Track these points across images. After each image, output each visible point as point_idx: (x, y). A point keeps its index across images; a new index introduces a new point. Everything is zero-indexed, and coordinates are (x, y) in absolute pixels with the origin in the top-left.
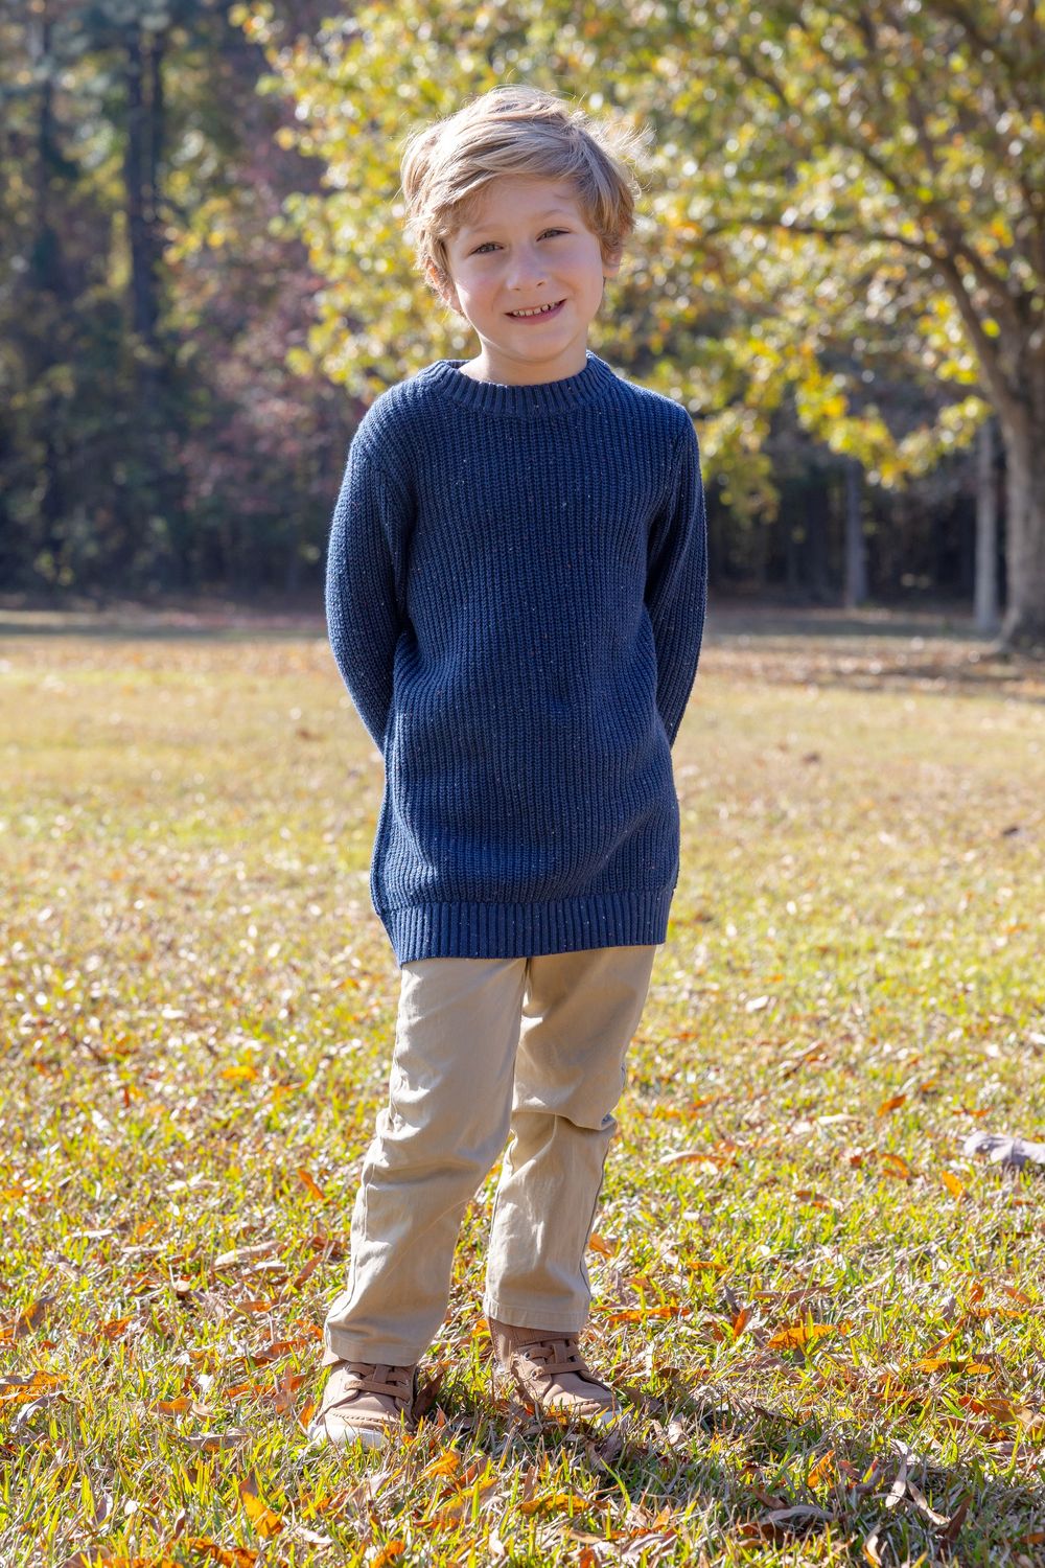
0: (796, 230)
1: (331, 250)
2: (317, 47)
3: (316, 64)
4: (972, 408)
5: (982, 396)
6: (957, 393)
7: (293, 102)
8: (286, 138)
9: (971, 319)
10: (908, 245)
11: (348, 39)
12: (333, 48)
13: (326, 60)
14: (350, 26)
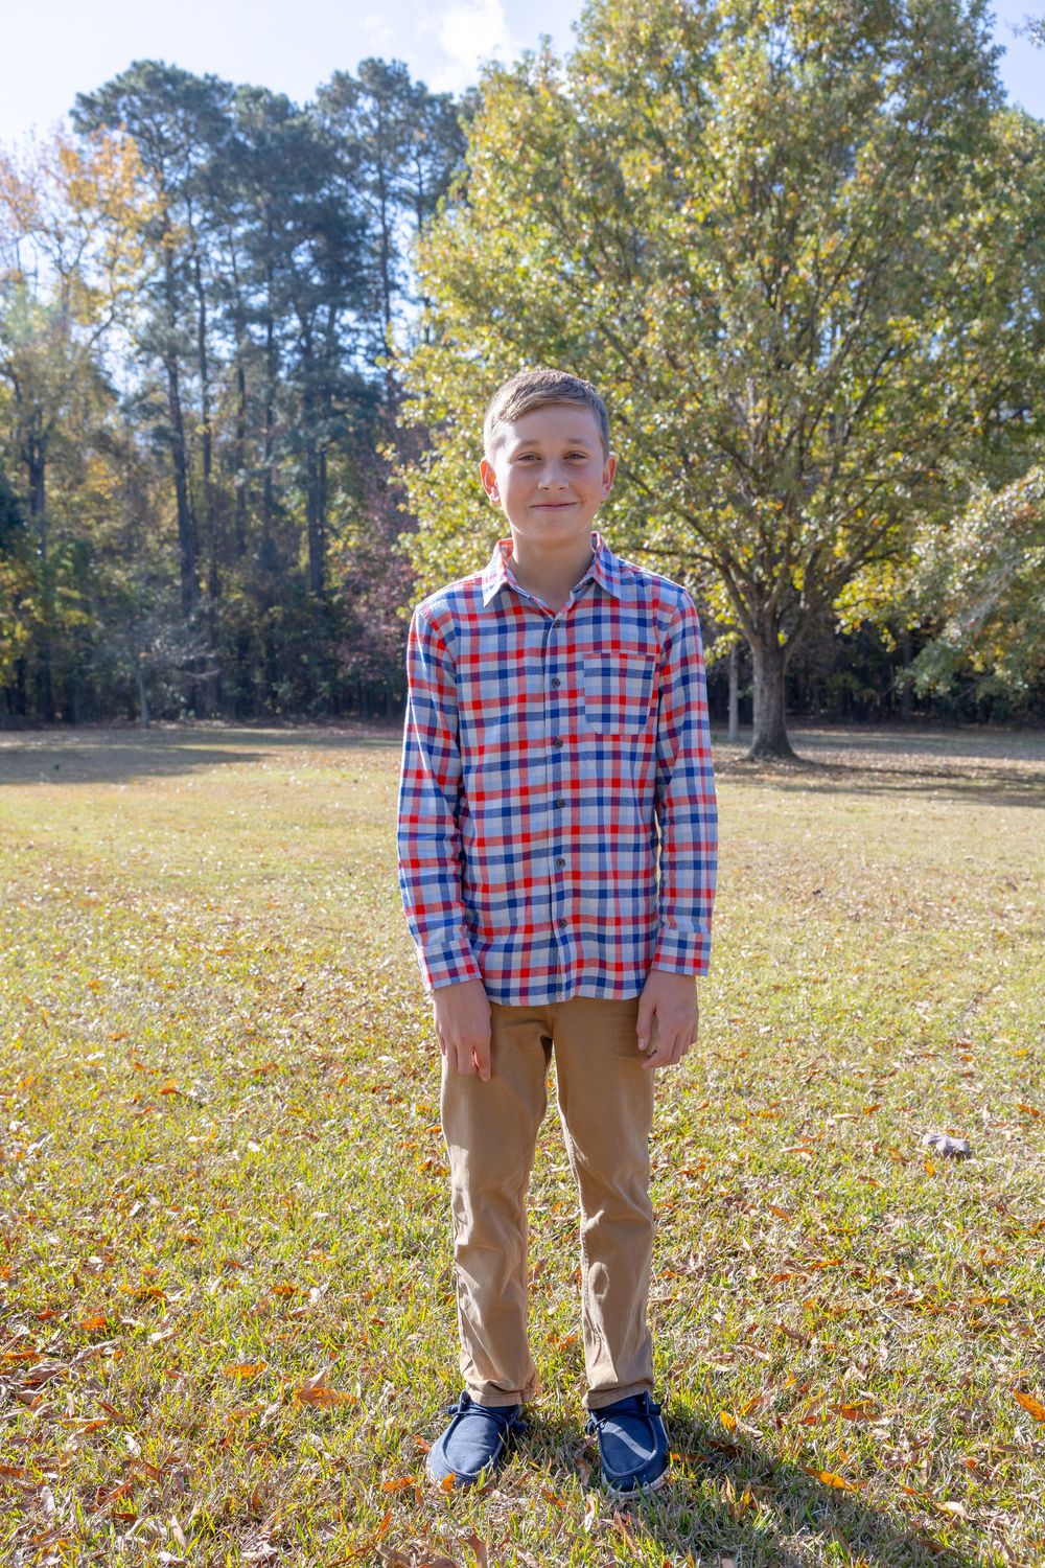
0: (648, 551)
1: (424, 561)
2: (418, 464)
3: (418, 472)
4: (732, 636)
5: (739, 632)
6: (723, 629)
7: (406, 488)
8: (401, 507)
9: (734, 593)
10: (705, 559)
11: (434, 460)
12: (427, 465)
13: (423, 470)
14: (435, 454)
